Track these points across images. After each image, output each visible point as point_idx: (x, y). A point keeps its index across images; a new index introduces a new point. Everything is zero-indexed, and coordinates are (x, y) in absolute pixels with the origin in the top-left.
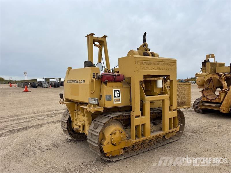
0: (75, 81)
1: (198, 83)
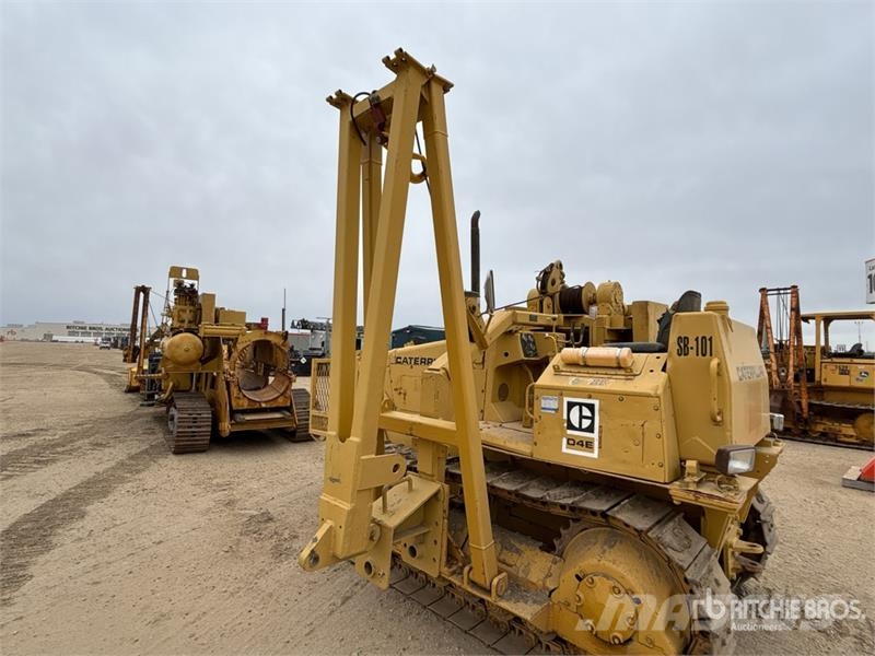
1: (181, 355)
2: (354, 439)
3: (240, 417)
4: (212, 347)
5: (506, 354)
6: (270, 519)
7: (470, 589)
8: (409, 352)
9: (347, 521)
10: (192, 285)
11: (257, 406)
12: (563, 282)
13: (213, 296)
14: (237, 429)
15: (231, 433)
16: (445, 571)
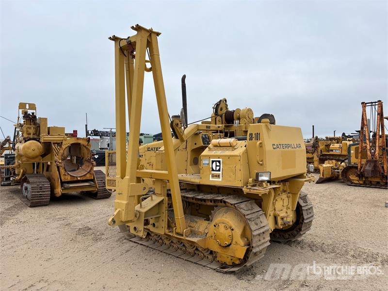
0: (288, 146)
1: (31, 153)
2: (127, 177)
3: (66, 185)
4: (48, 148)
5: (196, 144)
6: (90, 229)
7: (176, 236)
8: (154, 145)
9: (126, 207)
10: (33, 113)
11: (75, 179)
12: (227, 109)
13: (46, 119)
14: (65, 192)
15: (63, 194)
16: (167, 231)
